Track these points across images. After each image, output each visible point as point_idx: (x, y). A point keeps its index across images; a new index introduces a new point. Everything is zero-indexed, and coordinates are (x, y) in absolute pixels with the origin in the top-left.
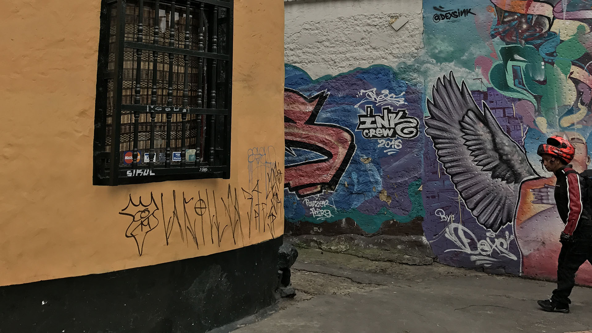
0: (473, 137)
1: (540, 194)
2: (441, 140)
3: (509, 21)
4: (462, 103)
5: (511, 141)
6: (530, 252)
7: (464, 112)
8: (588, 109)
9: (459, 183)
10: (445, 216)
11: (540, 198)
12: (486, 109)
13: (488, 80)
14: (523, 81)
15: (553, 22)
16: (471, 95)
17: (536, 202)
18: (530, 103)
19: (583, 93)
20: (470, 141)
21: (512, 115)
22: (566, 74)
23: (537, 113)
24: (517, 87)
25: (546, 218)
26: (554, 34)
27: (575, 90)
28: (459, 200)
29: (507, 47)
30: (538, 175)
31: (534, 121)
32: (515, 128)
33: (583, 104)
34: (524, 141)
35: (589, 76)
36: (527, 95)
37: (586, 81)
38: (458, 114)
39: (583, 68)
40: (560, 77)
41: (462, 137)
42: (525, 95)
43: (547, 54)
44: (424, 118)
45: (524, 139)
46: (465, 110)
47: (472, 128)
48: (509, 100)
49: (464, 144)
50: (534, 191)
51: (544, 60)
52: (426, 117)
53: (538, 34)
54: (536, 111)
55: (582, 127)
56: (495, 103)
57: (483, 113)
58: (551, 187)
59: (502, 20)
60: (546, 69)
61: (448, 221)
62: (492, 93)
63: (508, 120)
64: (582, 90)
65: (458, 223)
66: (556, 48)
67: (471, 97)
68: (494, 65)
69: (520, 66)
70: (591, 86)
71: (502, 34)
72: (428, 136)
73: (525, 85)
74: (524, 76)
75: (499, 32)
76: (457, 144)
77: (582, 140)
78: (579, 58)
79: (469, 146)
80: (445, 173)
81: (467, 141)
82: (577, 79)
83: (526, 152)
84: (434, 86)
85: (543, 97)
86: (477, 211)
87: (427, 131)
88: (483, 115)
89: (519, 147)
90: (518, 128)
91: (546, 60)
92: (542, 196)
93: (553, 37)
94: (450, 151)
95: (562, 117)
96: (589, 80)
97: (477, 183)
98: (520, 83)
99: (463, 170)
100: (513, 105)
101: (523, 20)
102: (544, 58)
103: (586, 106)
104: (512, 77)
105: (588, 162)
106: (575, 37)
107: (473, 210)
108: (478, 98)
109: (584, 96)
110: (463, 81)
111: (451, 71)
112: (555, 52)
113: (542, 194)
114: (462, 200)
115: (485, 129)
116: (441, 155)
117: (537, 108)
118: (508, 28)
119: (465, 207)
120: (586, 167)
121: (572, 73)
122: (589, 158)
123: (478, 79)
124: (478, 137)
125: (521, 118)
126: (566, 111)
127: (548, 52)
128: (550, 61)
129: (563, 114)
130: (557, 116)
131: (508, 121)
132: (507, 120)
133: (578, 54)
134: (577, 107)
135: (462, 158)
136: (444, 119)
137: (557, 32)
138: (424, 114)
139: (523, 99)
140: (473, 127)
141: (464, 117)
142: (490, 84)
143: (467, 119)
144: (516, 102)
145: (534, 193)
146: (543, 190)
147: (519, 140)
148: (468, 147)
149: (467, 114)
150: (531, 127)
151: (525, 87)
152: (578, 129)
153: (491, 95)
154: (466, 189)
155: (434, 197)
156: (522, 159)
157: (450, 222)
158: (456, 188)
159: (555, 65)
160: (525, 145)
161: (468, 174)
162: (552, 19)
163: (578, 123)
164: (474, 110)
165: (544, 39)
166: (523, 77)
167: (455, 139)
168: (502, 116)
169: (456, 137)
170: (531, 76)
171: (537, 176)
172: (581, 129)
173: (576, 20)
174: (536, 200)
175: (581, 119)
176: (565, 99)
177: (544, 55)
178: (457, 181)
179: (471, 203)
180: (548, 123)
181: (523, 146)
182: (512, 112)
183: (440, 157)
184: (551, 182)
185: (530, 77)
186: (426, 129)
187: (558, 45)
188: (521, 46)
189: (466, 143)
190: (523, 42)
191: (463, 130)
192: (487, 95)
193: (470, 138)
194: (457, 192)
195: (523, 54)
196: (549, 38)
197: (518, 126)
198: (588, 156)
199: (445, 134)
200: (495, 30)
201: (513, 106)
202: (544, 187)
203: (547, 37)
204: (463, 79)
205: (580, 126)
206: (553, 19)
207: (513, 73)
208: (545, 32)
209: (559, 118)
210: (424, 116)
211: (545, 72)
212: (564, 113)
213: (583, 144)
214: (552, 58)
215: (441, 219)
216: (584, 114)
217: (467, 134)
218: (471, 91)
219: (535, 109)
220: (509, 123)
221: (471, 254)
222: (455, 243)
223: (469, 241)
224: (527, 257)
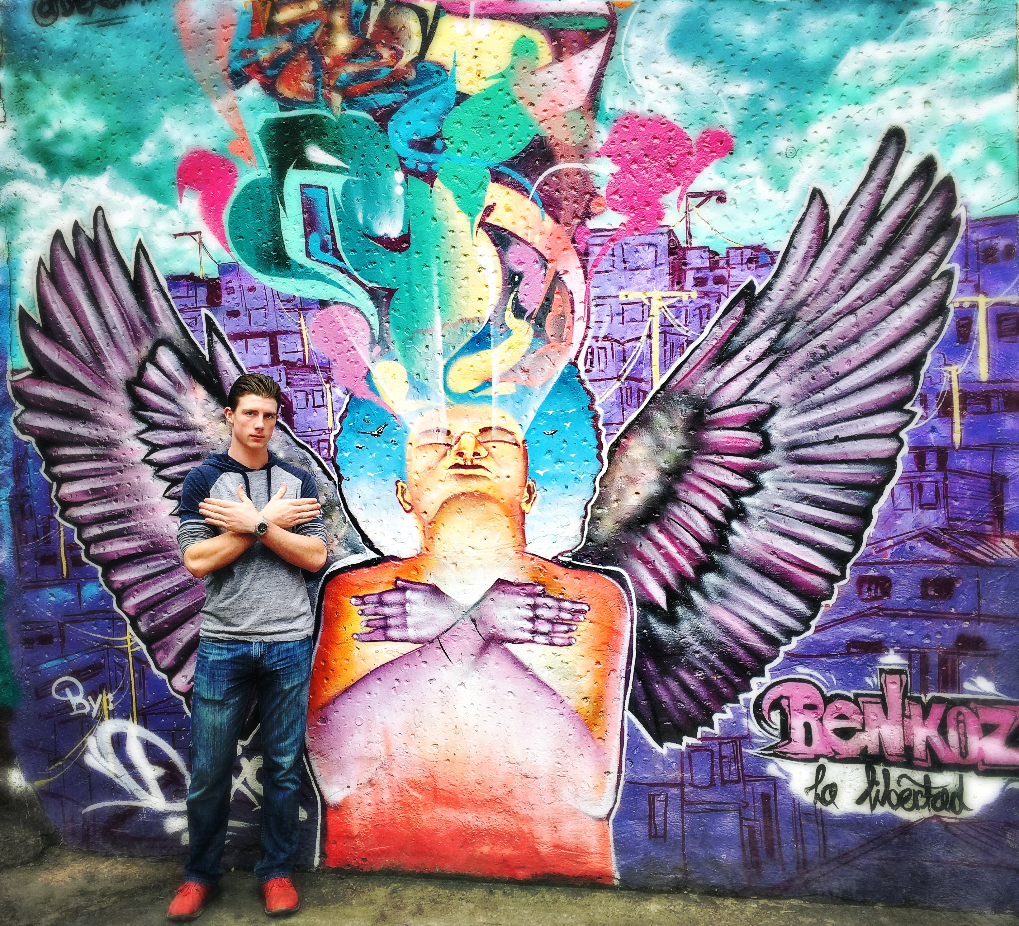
0: (174, 436)
1: (381, 610)
2: (68, 451)
3: (292, 24)
4: (138, 323)
5: (294, 444)
6: (349, 791)
7: (144, 352)
8: (535, 331)
9: (130, 590)
10: (86, 697)
11: (381, 623)
12: (215, 338)
13: (222, 239)
14: (334, 240)
15: (434, 27)
16: (166, 290)
17: (368, 637)
18: (358, 315)
19: (521, 275)
20: (163, 447)
21: (300, 355)
22: (470, 215)
23: (378, 349)
24: (317, 260)
25: (397, 684)
26: (437, 72)
27: (499, 267)
28: (129, 644)
29: (285, 119)
30: (377, 551)
31: (368, 376)
32: (307, 400)
33: (519, 312)
34: (334, 441)
35: (543, 220)
36: (348, 288)
37: (534, 234)
38: (125, 360)
39: (523, 190)
40: (451, 224)
41: (137, 436)
42: (341, 287)
43: (413, 145)
44: (9, 376)
45: (336, 436)
46: (147, 343)
47: (170, 407)
48: (289, 305)
49: (144, 461)
50: (364, 603)
51: (402, 165)
52: (15, 372)
53: (385, 72)
54: (373, 342)
55: (514, 391)
56: (243, 318)
57: (206, 353)
58: (413, 586)
59: (266, 17)
60: (409, 198)
61: (94, 714)
62: (235, 284)
63: (287, 374)
64: (519, 269)
65: (127, 718)
66: (442, 121)
67: (168, 300)
68: (241, 183)
69: (326, 188)
70: (547, 254)
71: (269, 72)
72: (25, 438)
73: (343, 254)
74: (340, 221)
75: (258, 63)
76: (121, 461)
77: (512, 433)
78: (515, 157)
79: (160, 466)
80: (84, 559)
81: (155, 448)
82: (505, 230)
83: (340, 478)
84: (41, 262)
85: (396, 295)
86: (186, 677)
87: (19, 421)
88: (207, 359)
89: (320, 464)
90: (319, 401)
91: (410, 164)
92: (386, 617)
93: (435, 80)
94: (99, 483)
95: (455, 357)
96: (542, 233)
98: (324, 247)
99: (140, 547)
100: (302, 321)
101: (338, 19)
102: (405, 159)
103: (529, 318)
104: (299, 228)
105: (528, 502)
106: (503, 79)
107: (172, 671)
108: (189, 303)
109: (522, 287)
110: (140, 241)
111: (99, 208)
112: (438, 135)
113: (387, 611)
114: (137, 645)
115: (212, 405)
117: (377, 334)
118: (286, 46)
119: (149, 666)
120: (518, 518)
121: (489, 209)
122: (530, 491)
123: (191, 234)
124: (191, 433)
125: (326, 368)
126: (467, 339)
127: (415, 138)
128: (422, 168)
129: (458, 349)
130: (439, 358)
131: (287, 378)
132: (283, 373)
133: (511, 143)
134: (503, 325)
135: (138, 509)
136: (79, 376)
137: (448, 63)
138: (10, 362)
139: (336, 303)
140: (172, 400)
141: (142, 368)
142: (228, 250)
143: (153, 374)
144: (311, 313)
145: (363, 607)
146: (389, 598)
147: (319, 441)
148: (157, 471)
149: (152, 358)
150: (358, 395)
151: (342, 260)
152: (503, 399)
153: (231, 291)
155: (45, 640)
157: (101, 718)
158: (120, 606)
159: (437, 182)
160: (339, 455)
161: (157, 559)
162: (431, 14)
163: (504, 378)
164: (175, 342)
165: (406, 89)
166: (336, 224)
167: (115, 443)
168: (267, 360)
169: (118, 437)
170: (361, 221)
171: (372, 555)
172: (512, 396)
173: (510, 19)
174: (368, 629)
175: (511, 365)
176: (466, 297)
177: (403, 148)
178: (123, 583)
179: (167, 652)
180: (410, 380)
181: (333, 460)
182: (300, 349)
183: (66, 505)
184: (415, 573)
185: (358, 224)
186: (18, 412)
187: (451, 109)
188: (330, 116)
189: (152, 457)
190: (337, 99)
191: (141, 412)
192: (220, 289)
193: (163, 440)
194: (122, 619)
195: (335, 144)
196: (420, 87)
197: (318, 395)
198: (530, 482)
199: (81, 429)
200: (243, 54)
201: (303, 327)
202: (392, 587)
203: (418, 80)
204: (140, 236)
205: (509, 388)
206: (437, 17)
207: (304, 213)
208: (407, 66)
209: (445, 362)
210: (10, 369)
211: (407, 207)
212: (462, 345)
213: (516, 444)
214: (429, 157)
215: (72, 710)
216: (524, 349)
217: (153, 426)
218: (167, 279)
219: (373, 335)
220: (288, 384)
221: (167, 814)
222: (117, 780)
223: (160, 771)
224: (338, 808)
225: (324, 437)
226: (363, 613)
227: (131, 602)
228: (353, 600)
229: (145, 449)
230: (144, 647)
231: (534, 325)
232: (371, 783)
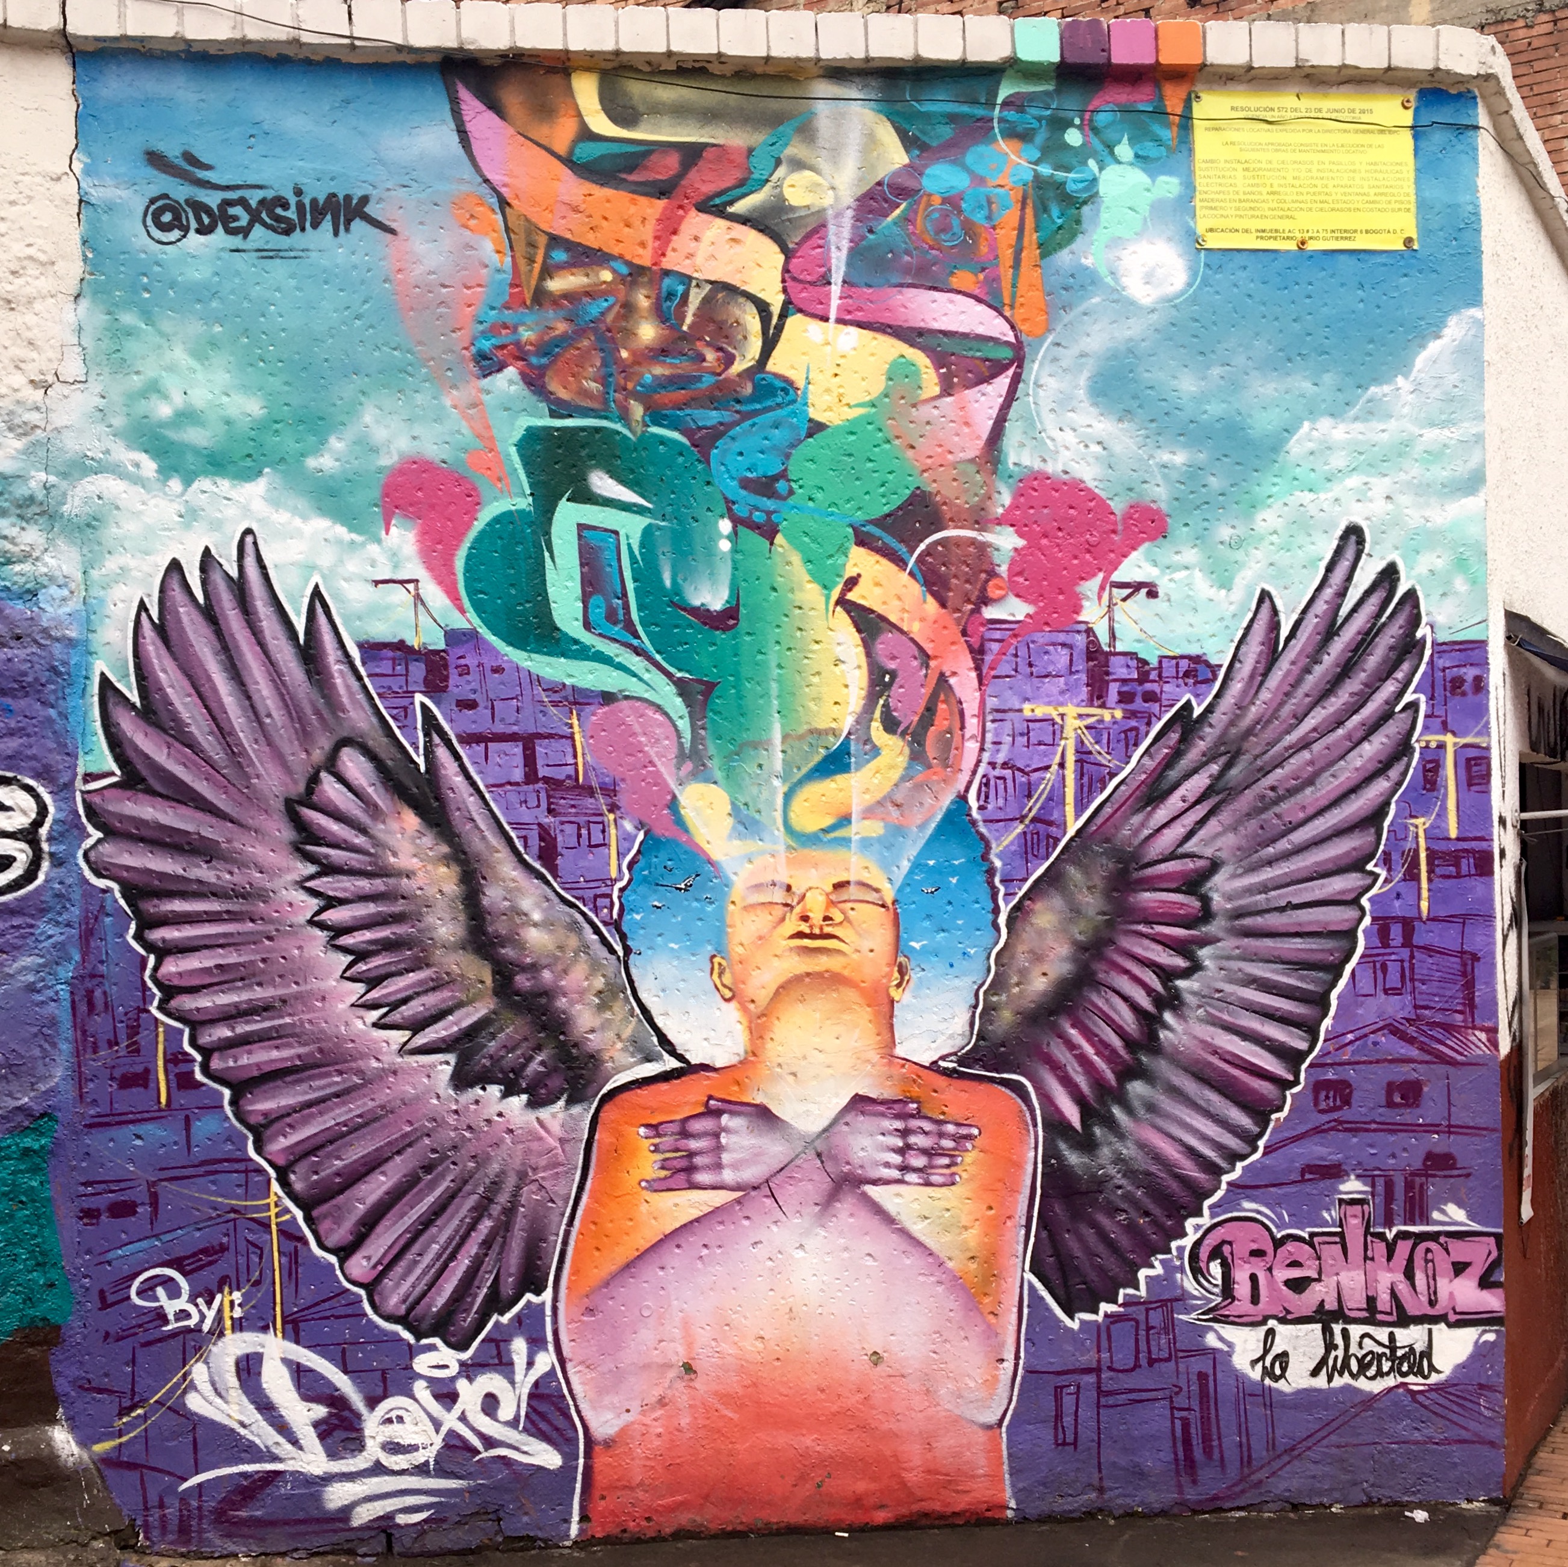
0: (364, 885)
1: (683, 1143)
2: (178, 906)
3: (573, 297)
4: (308, 710)
5: (556, 900)
6: (628, 1418)
7: (318, 755)
8: (912, 752)
9: (276, 1126)
10: (192, 1300)
11: (684, 1163)
12: (436, 739)
13: (452, 592)
14: (626, 607)
15: (780, 328)
16: (358, 663)
17: (664, 1186)
18: (658, 716)
19: (893, 674)
20: (341, 902)
21: (570, 770)
22: (825, 587)
23: (688, 766)
24: (600, 635)
25: (705, 1252)
26: (783, 389)
27: (863, 660)
28: (274, 1211)
29: (558, 429)
30: (680, 1058)
31: (673, 804)
32: (579, 836)
33: (890, 725)
34: (619, 898)
35: (925, 601)
36: (646, 676)
37: (911, 620)
38: (286, 767)
39: (900, 562)
40: (799, 597)
41: (301, 884)
42: (635, 675)
43: (746, 484)
44: (79, 784)
45: (622, 890)
46: (324, 743)
47: (359, 840)
48: (556, 697)
49: (311, 922)
50: (659, 1135)
51: (729, 510)
52: (89, 777)
53: (708, 380)
54: (682, 756)
55: (881, 831)
56: (483, 712)
57: (421, 761)
58: (732, 1107)
59: (533, 283)
60: (739, 557)
61: (206, 1327)
62: (471, 661)
63: (549, 797)
64: (892, 665)
65: (265, 1329)
66: (788, 456)
67: (359, 678)
68: (485, 516)
69: (616, 533)
70: (928, 647)
71: (534, 360)
72: (102, 883)
73: (640, 629)
74: (635, 580)
75: (518, 344)
76: (272, 921)
77: (877, 890)
78: (889, 515)
79: (339, 930)
80: (199, 1076)
81: (331, 902)
82: (873, 612)
83: (627, 950)
84: (142, 607)
85: (717, 691)
86: (369, 1258)
87: (92, 855)
88: (423, 769)
89: (597, 931)
90: (597, 838)
91: (741, 510)
92: (691, 1154)
93: (779, 400)
94: (232, 958)
95: (800, 783)
96: (922, 620)
97: (376, 1119)
98: (611, 617)
99: (299, 1057)
100: (575, 722)
101: (643, 300)
102: (734, 503)
103: (903, 734)
104: (575, 587)
105: (899, 986)
106: (874, 410)
107: (345, 1252)
108: (396, 684)
109: (896, 691)
110: (317, 586)
111: (248, 531)
112: (783, 475)
113: (694, 1144)
114: (287, 1211)
115: (428, 840)
116: (176, 982)
117: (687, 745)
118: (562, 327)
119: (306, 1243)
120: (885, 1009)
121: (852, 582)
122: (902, 971)
123: (402, 582)
124: (391, 881)
125: (610, 791)
126: (817, 759)
127: (749, 475)
128: (759, 517)
129: (805, 770)
130: (777, 783)
131: (549, 804)
132: (543, 795)
133: (883, 496)
134: (868, 740)
135: (298, 997)
136: (202, 787)
137: (798, 377)
138: (80, 762)
139: (627, 697)
140: (363, 831)
141: (314, 780)
142: (463, 611)
143: (331, 789)
144: (588, 709)
145: (657, 1140)
146: (697, 1126)
147: (596, 897)
148: (332, 938)
149: (331, 764)
150: (657, 831)
151: (638, 637)
152: (866, 843)
153: (465, 671)
154: (313, 1151)
155: (123, 1210)
156: (607, 984)
157: (218, 1332)
158: (259, 1150)
159: (779, 539)
160: (627, 917)
161: (328, 1075)
162: (776, 310)
163: (868, 813)
164: (370, 743)
165: (738, 407)
166: (630, 586)
167: (263, 895)
168: (518, 775)
169: (268, 885)
170: (668, 583)
171: (673, 1063)
172: (879, 840)
173: (884, 332)
174: (663, 1173)
175: (879, 796)
176: (817, 699)
177: (732, 487)
178: (265, 1114)
179: (338, 1222)
180: (735, 811)
181: (616, 926)
182: (571, 761)
183: (170, 991)
184: (736, 1088)
185: (663, 587)
186: (90, 842)
187: (801, 442)
188: (625, 431)
189: (324, 916)
190: (638, 411)
191: (309, 848)
192: (446, 666)
193: (345, 890)
194: (260, 1171)
195: (632, 471)
196: (758, 406)
197: (596, 829)
198: (901, 959)
199: (203, 872)
200: (494, 329)
201: (576, 729)
202: (702, 1109)
203: (754, 398)
204: (316, 578)
205: (874, 828)
206: (783, 316)
207: (582, 565)
208: (739, 375)
209: (785, 789)
210: (80, 771)
211: (735, 569)
212: (811, 765)
213: (883, 906)
214: (770, 504)
215: (166, 1322)
216: (896, 775)
217: (328, 869)
218: (361, 646)
219: (681, 745)
220: (550, 811)
221: (329, 1479)
222: (242, 1431)
223: (320, 1411)
224: (609, 1444)
225: (604, 890)
226: (657, 1149)
227: (280, 1144)
228: (642, 1131)
229: (314, 903)
230: (299, 1214)
231: (910, 744)
232: (662, 1402)
